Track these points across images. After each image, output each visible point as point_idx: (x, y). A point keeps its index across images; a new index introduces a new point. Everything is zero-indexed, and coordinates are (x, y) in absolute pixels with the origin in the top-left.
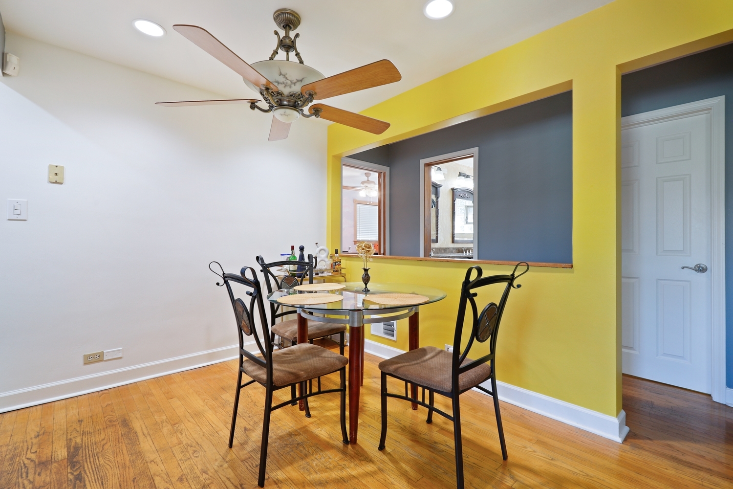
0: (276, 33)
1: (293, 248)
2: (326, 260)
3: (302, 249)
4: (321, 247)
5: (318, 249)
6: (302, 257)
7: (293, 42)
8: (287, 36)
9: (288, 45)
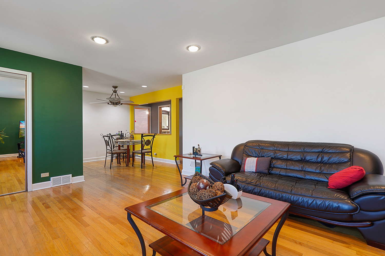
0: (113, 90)
1: (119, 131)
2: (129, 135)
3: (121, 132)
4: (128, 131)
5: (127, 132)
6: (121, 134)
7: (116, 91)
8: (115, 90)
9: (115, 92)
